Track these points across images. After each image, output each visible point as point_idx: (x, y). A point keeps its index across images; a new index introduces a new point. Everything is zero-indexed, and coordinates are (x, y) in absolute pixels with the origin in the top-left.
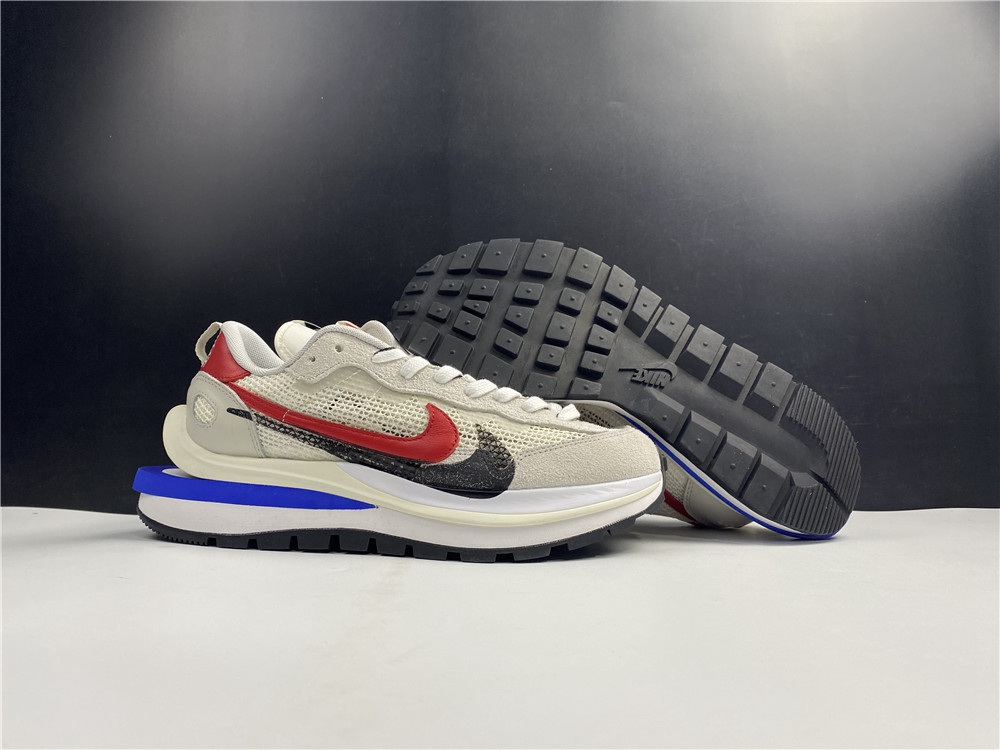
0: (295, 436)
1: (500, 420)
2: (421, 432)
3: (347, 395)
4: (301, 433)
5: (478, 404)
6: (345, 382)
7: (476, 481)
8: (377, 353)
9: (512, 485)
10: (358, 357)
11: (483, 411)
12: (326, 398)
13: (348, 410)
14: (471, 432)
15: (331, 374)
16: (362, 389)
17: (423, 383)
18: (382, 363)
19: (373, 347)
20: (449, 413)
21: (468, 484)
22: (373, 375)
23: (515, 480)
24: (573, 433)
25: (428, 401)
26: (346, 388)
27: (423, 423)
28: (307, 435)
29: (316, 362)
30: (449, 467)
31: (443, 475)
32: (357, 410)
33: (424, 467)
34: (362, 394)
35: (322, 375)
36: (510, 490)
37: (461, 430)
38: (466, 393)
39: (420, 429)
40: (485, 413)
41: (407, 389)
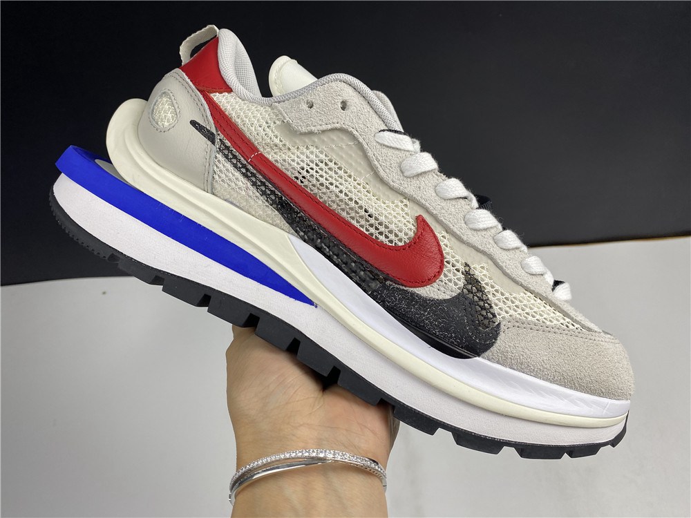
0: (254, 184)
1: (493, 268)
2: (400, 244)
3: (331, 165)
4: (263, 184)
5: (475, 239)
6: (335, 148)
7: (447, 330)
8: (384, 130)
9: (488, 353)
10: (362, 126)
11: (477, 250)
12: (307, 157)
13: (327, 182)
14: (458, 270)
15: (323, 131)
16: (351, 165)
17: (422, 188)
18: (384, 145)
19: (382, 122)
20: (439, 236)
21: (434, 329)
22: (370, 154)
23: (494, 349)
24: (568, 320)
25: (420, 212)
26: (334, 157)
27: (406, 234)
28: (269, 189)
29: (313, 110)
30: (420, 299)
31: (408, 305)
32: (336, 186)
33: (390, 285)
34: (349, 171)
35: (313, 128)
36: (483, 358)
37: (448, 262)
38: (466, 220)
39: (400, 240)
40: (479, 254)
41: (401, 188)
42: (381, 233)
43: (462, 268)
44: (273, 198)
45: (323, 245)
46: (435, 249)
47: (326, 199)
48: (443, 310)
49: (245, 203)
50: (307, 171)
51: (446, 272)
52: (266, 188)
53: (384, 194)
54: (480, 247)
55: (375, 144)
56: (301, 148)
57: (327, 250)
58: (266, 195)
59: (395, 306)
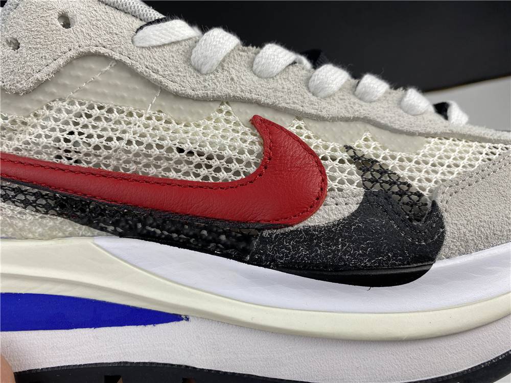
1: (378, 133)
2: (252, 170)
3: (96, 112)
4: (18, 191)
5: (336, 108)
6: (87, 87)
7: (378, 253)
8: (141, 28)
9: (444, 250)
10: (108, 36)
11: (347, 120)
12: (56, 120)
13: (102, 140)
14: (342, 161)
15: (57, 72)
16: (123, 98)
17: (235, 79)
18: (153, 47)
19: (134, 19)
20: (293, 130)
21: (361, 261)
22: (141, 68)
23: (448, 240)
24: (487, 145)
25: (251, 112)
26: (93, 99)
27: (251, 152)
28: (29, 194)
29: (23, 49)
30: (321, 231)
31: (310, 248)
32: (119, 139)
33: (271, 235)
34: (125, 108)
35: (38, 76)
36: (440, 259)
37: (325, 158)
38: (312, 90)
39: (248, 164)
40: (352, 124)
41: (209, 92)
42: (218, 170)
43: (345, 156)
44: (44, 202)
45: (149, 228)
46: (300, 151)
47: (115, 163)
48: (358, 229)
49: (11, 230)
50: (67, 140)
51: (331, 173)
52: (25, 195)
53: (192, 114)
54: (347, 115)
55: (139, 52)
56: (40, 112)
57: (158, 231)
58: (31, 204)
59: (292, 258)
